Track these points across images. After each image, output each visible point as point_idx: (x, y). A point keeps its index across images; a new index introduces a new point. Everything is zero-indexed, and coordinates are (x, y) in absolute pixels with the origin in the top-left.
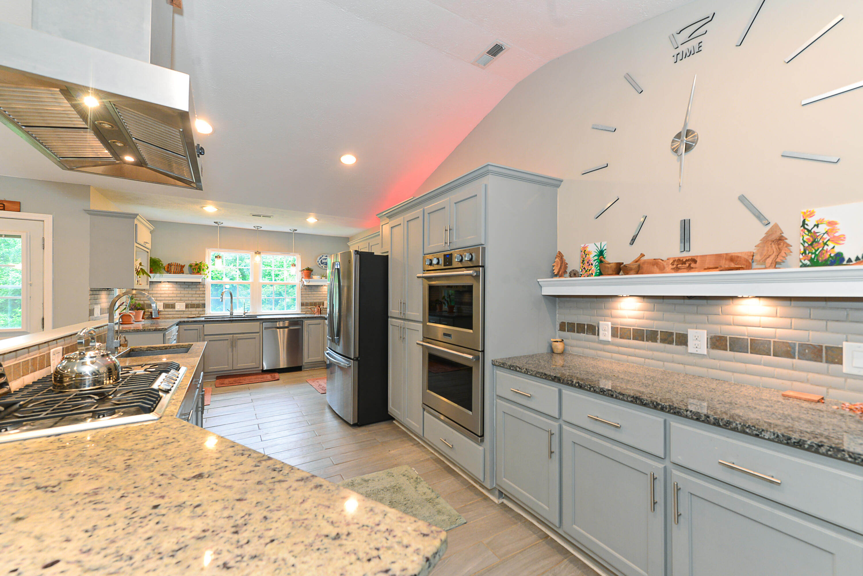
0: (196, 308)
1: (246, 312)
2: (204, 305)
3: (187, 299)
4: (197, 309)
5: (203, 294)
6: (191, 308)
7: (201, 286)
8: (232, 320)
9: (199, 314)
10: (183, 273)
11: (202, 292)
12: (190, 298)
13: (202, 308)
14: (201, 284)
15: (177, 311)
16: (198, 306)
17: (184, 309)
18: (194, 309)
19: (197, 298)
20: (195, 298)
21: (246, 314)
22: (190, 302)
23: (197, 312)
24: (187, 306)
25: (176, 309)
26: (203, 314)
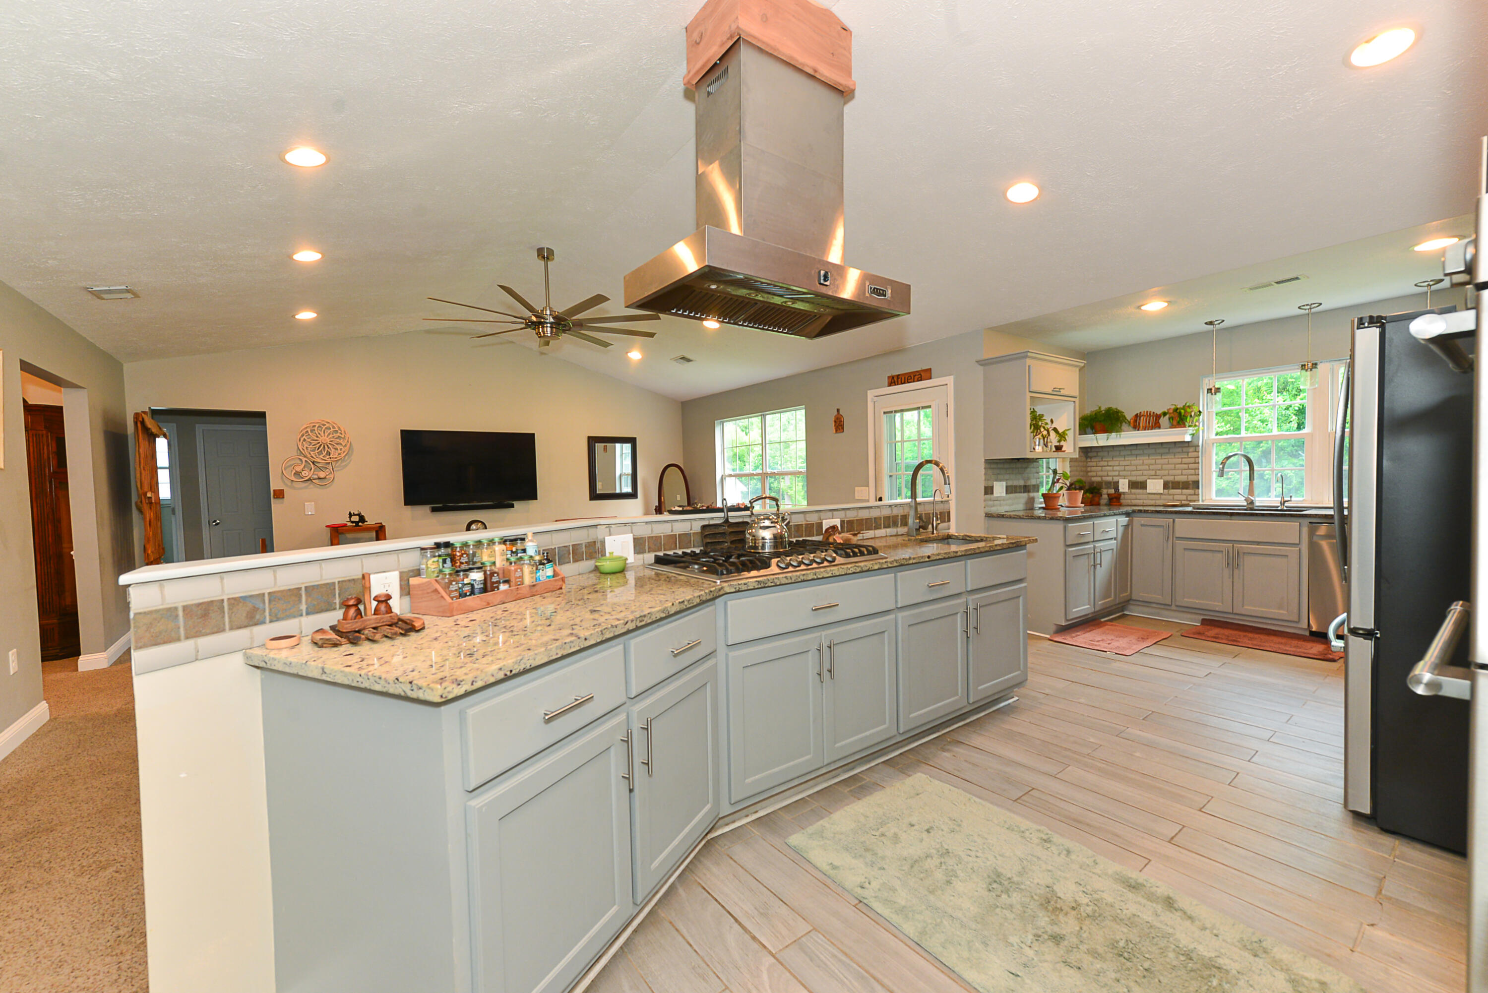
0: (1183, 488)
1: (1286, 499)
2: (1196, 485)
3: (1166, 472)
4: (1185, 491)
5: (1195, 463)
6: (1173, 488)
7: (1192, 449)
8: (1251, 512)
9: (1187, 500)
10: (1159, 427)
11: (1193, 460)
12: (1171, 472)
13: (1193, 489)
14: (1190, 445)
15: (1149, 493)
16: (1185, 485)
17: (1161, 491)
18: (1179, 491)
19: (1184, 472)
20: (1179, 472)
21: (1286, 504)
22: (1171, 478)
23: (1184, 497)
24: (1166, 486)
25: (1149, 491)
26: (1194, 501)
